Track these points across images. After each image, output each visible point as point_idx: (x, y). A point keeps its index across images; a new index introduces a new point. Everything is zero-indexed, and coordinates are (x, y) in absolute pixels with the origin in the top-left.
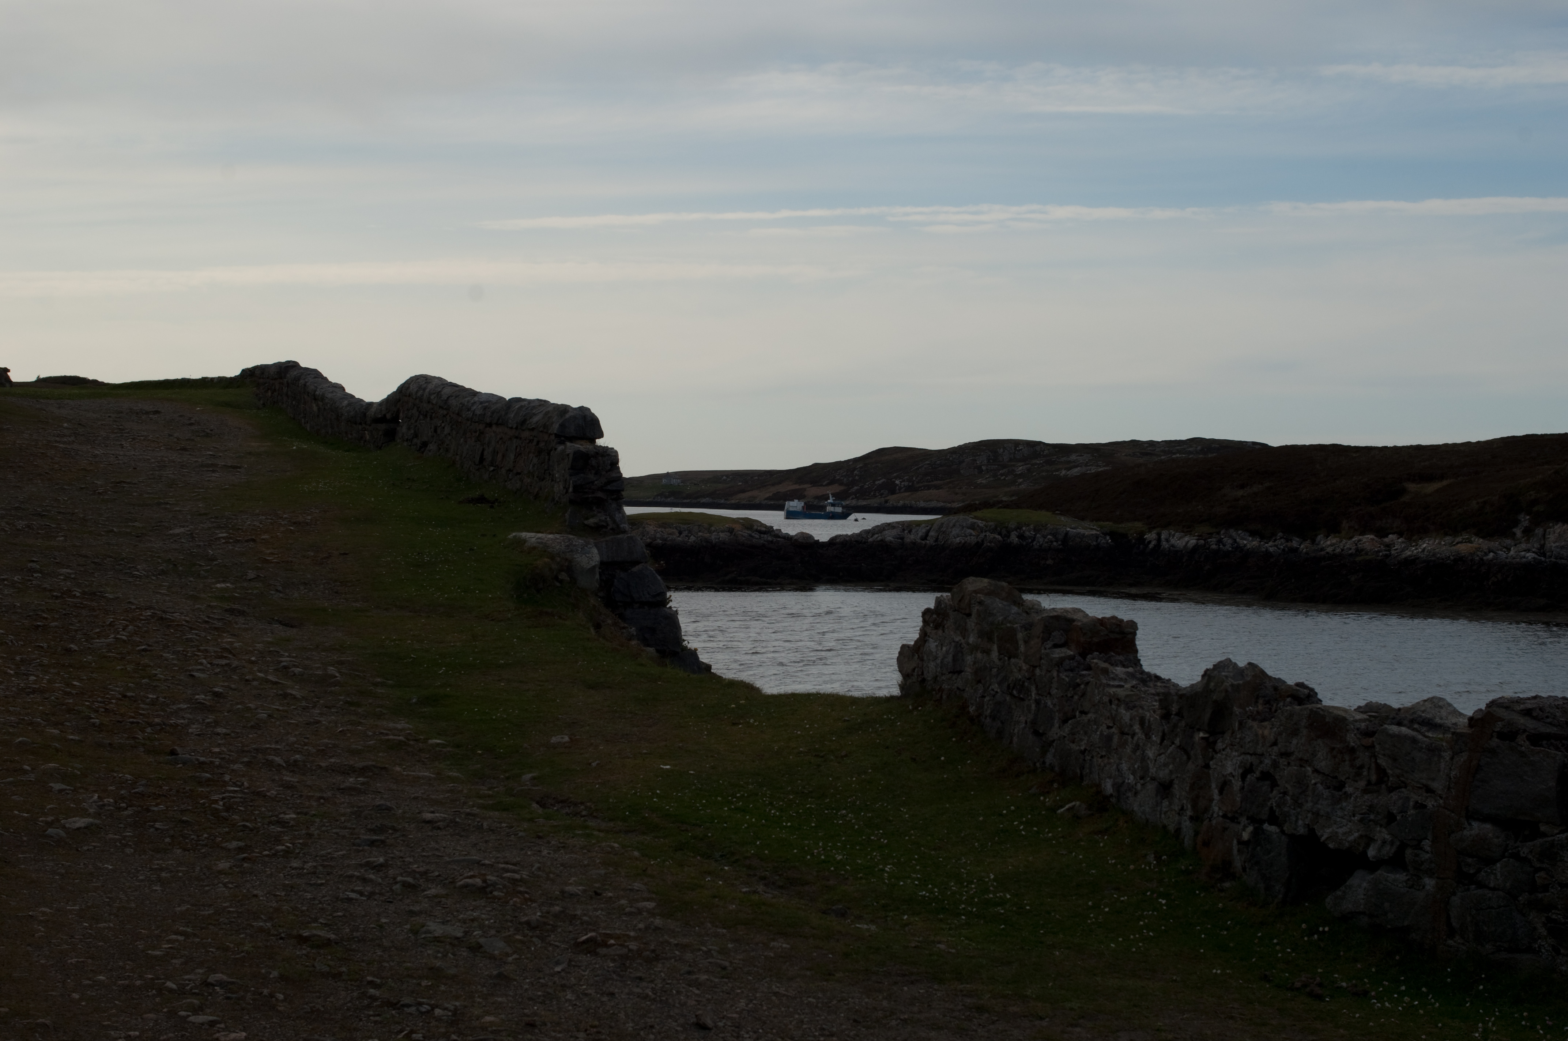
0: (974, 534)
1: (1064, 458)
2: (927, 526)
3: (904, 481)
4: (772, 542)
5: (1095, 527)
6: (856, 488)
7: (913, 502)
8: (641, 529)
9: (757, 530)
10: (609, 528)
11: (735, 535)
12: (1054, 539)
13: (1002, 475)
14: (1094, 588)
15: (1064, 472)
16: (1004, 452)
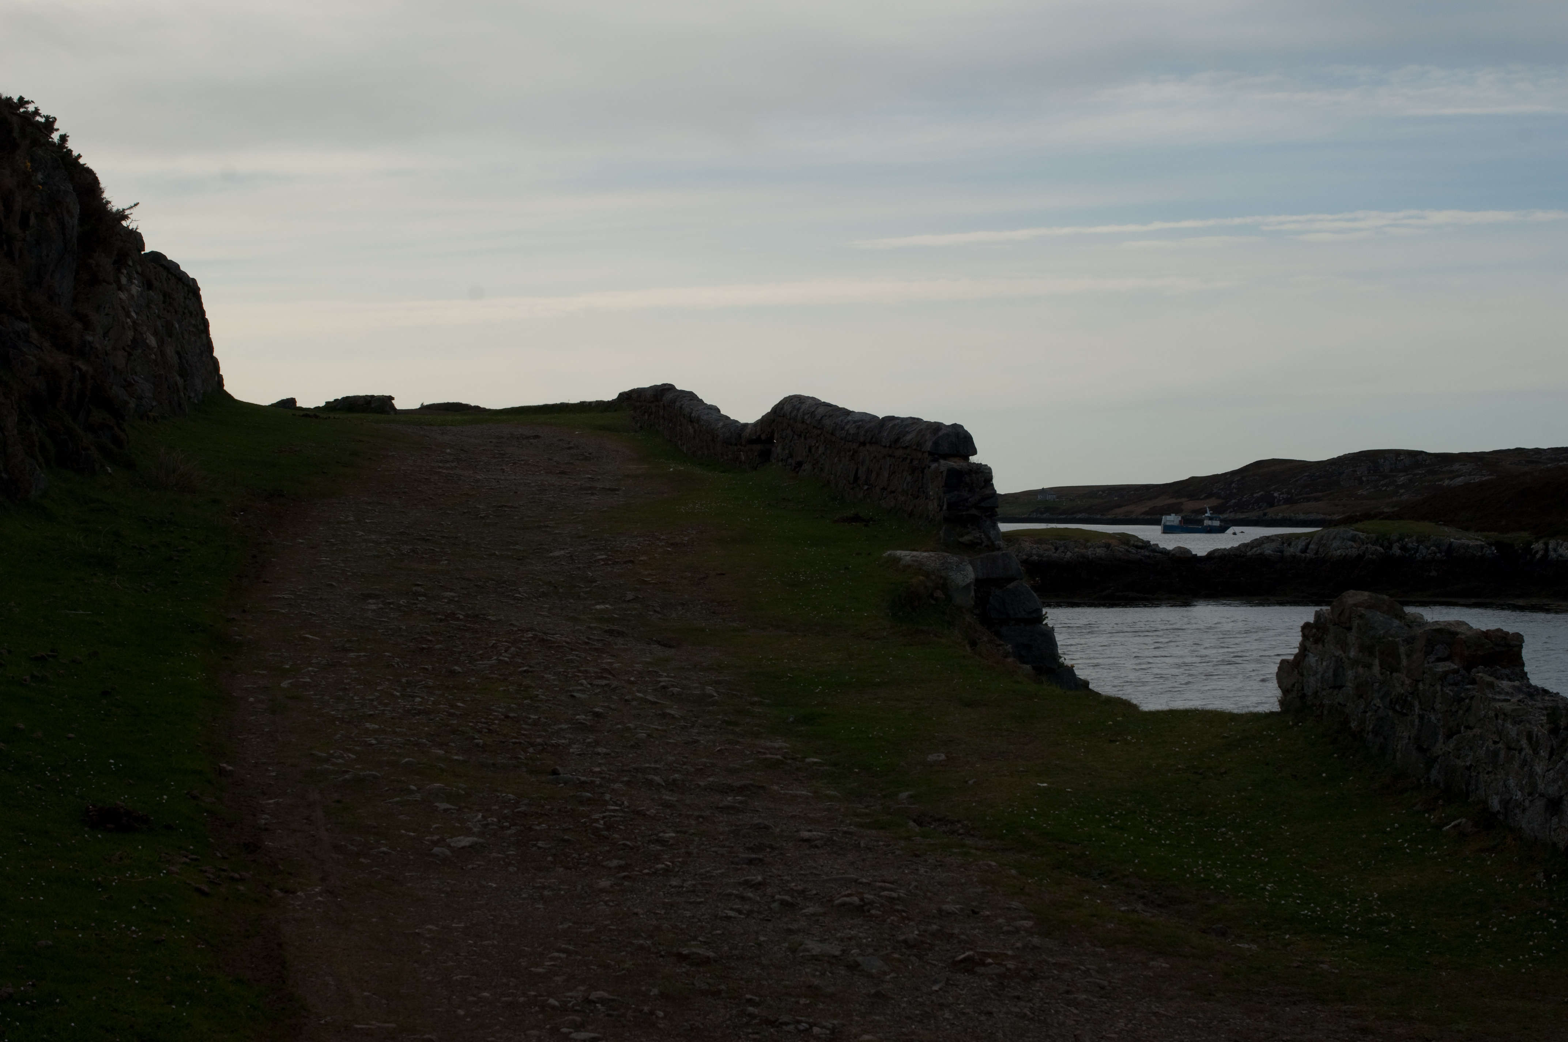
0: (1355, 546)
1: (1447, 468)
2: (1307, 539)
3: (1282, 493)
4: (1149, 557)
5: (1480, 538)
6: (1233, 501)
7: (1293, 515)
8: (1016, 545)
9: (1133, 546)
10: (984, 545)
11: (1111, 550)
12: (1437, 551)
13: (1383, 486)
14: (1480, 600)
15: (1446, 482)
16: (1384, 462)
